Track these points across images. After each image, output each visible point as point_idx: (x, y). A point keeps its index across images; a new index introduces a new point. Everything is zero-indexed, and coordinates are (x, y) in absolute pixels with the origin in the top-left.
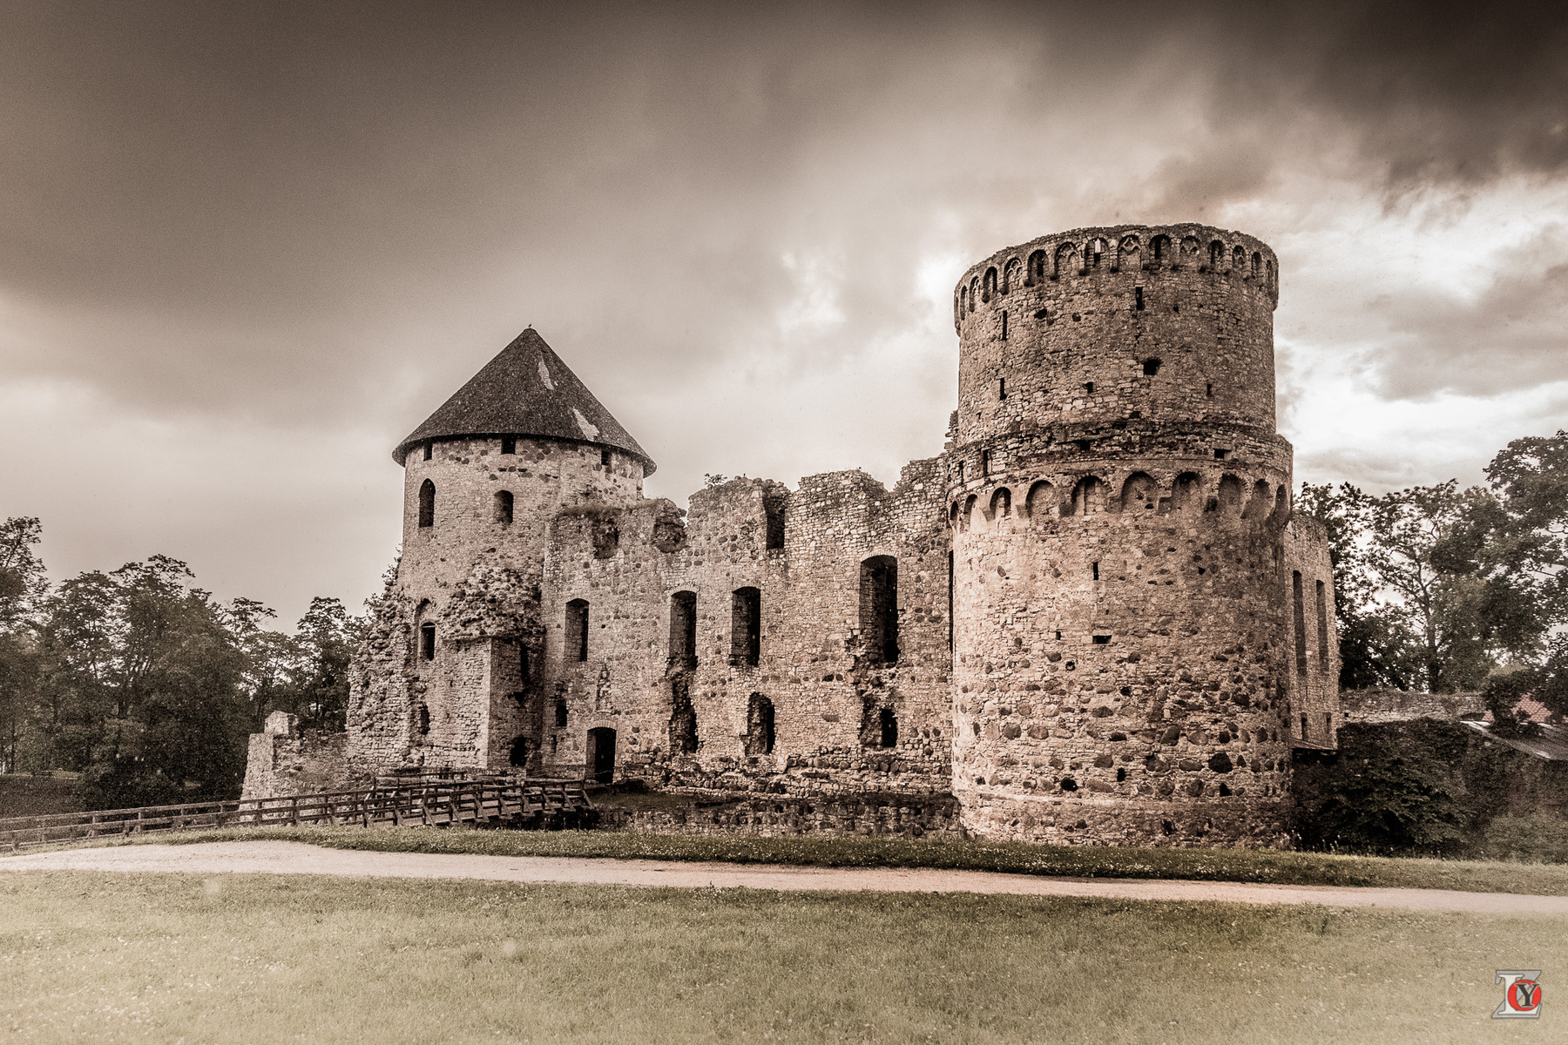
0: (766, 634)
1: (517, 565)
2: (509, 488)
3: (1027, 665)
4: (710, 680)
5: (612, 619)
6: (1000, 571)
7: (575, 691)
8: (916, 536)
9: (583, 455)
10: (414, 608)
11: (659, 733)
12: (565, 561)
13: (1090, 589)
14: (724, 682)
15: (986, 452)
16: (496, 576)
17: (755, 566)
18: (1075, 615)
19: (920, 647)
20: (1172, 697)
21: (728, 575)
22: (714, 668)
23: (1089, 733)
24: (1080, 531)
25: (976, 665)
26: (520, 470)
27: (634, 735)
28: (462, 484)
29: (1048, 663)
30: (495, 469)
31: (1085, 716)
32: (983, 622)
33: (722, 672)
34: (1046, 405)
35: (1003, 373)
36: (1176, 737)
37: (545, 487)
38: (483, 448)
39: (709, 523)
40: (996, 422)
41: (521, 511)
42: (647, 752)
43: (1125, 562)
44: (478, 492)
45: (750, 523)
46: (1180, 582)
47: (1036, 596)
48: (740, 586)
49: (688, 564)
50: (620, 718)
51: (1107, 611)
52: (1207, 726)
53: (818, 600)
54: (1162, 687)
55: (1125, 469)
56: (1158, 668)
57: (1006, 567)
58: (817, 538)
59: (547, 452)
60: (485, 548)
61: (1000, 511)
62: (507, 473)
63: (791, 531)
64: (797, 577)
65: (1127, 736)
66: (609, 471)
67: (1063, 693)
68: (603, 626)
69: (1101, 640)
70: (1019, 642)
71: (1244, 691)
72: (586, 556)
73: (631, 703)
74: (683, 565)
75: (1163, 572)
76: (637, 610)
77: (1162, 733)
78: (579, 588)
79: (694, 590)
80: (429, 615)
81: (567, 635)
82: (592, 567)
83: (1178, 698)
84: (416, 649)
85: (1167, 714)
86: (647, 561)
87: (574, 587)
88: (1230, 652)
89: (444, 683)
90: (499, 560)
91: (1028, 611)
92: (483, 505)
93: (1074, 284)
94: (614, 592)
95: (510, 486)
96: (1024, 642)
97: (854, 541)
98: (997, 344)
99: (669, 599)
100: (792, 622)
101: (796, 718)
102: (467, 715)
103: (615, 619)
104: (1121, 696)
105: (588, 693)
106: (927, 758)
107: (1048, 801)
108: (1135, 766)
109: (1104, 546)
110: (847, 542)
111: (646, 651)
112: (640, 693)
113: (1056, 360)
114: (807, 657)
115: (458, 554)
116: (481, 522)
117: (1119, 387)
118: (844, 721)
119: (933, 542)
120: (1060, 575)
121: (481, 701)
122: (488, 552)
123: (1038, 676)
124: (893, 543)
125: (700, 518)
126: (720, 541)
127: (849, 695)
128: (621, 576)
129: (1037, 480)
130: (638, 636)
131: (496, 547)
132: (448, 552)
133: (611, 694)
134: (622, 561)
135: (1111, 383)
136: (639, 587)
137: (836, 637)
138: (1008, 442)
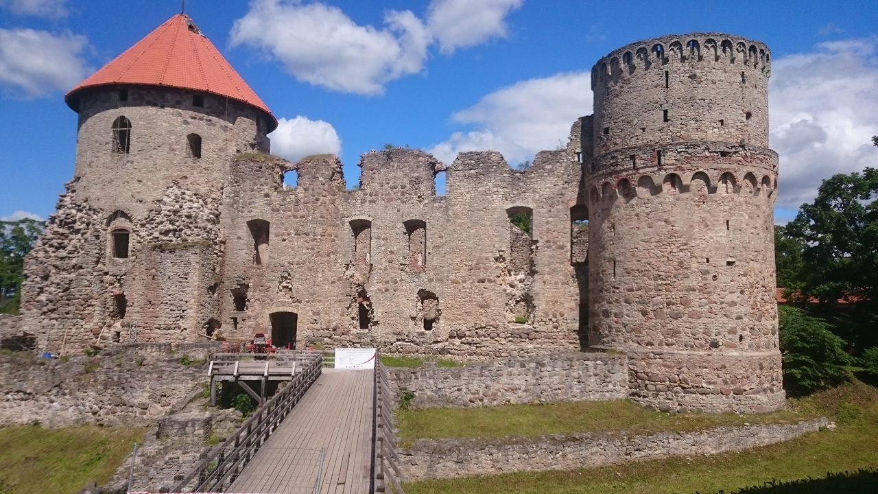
0: (431, 251)
1: (203, 190)
2: (198, 132)
3: (687, 277)
4: (384, 280)
5: (293, 235)
6: (666, 221)
7: (255, 286)
8: (546, 196)
10: (105, 216)
11: (337, 316)
12: (245, 191)
13: (724, 235)
14: (396, 283)
15: (660, 151)
16: (188, 198)
17: (422, 206)
18: (717, 249)
19: (550, 264)
21: (398, 211)
22: (386, 272)
23: (725, 315)
24: (719, 202)
26: (208, 120)
27: (315, 317)
28: (159, 124)
29: (701, 275)
30: (188, 117)
31: (724, 306)
33: (394, 275)
34: (697, 129)
35: (665, 106)
36: (761, 317)
37: (224, 136)
38: (178, 99)
39: (381, 176)
40: (661, 134)
41: (207, 150)
42: (328, 329)
43: (741, 221)
44: (171, 132)
45: (417, 179)
46: (760, 235)
47: (693, 237)
48: (409, 219)
49: (363, 201)
50: (301, 305)
51: (733, 248)
53: (473, 231)
54: (756, 290)
55: (744, 170)
56: (754, 280)
57: (672, 220)
58: (472, 192)
60: (178, 175)
62: (196, 121)
63: (451, 186)
64: (456, 216)
65: (743, 316)
67: (709, 293)
68: (284, 240)
69: (729, 263)
72: (266, 189)
74: (359, 201)
75: (755, 228)
76: (317, 230)
77: (756, 315)
78: (259, 211)
79: (370, 219)
80: (123, 223)
82: (273, 198)
83: (761, 296)
84: (105, 250)
85: (758, 305)
87: (254, 211)
90: (190, 186)
91: (689, 246)
92: (177, 142)
94: (295, 217)
95: (201, 131)
96: (685, 263)
97: (501, 196)
98: (661, 90)
99: (348, 224)
100: (452, 245)
101: (456, 306)
102: (172, 302)
103: (295, 235)
104: (740, 295)
105: (270, 287)
106: (555, 330)
107: (701, 353)
108: (746, 333)
109: (732, 211)
110: (494, 196)
111: (325, 259)
112: (319, 288)
113: (703, 104)
114: (465, 267)
115: (154, 178)
116: (175, 155)
117: (736, 124)
118: (494, 308)
119: (558, 201)
120: (708, 226)
121: (188, 292)
122: (181, 178)
123: (695, 283)
124: (530, 200)
125: (374, 171)
126: (392, 188)
127: (497, 292)
128: (301, 206)
129: (697, 171)
130: (318, 248)
131: (188, 176)
132: (144, 175)
133: (291, 289)
134: (302, 195)
135: (732, 122)
136: (318, 215)
137: (487, 255)
138: (677, 147)
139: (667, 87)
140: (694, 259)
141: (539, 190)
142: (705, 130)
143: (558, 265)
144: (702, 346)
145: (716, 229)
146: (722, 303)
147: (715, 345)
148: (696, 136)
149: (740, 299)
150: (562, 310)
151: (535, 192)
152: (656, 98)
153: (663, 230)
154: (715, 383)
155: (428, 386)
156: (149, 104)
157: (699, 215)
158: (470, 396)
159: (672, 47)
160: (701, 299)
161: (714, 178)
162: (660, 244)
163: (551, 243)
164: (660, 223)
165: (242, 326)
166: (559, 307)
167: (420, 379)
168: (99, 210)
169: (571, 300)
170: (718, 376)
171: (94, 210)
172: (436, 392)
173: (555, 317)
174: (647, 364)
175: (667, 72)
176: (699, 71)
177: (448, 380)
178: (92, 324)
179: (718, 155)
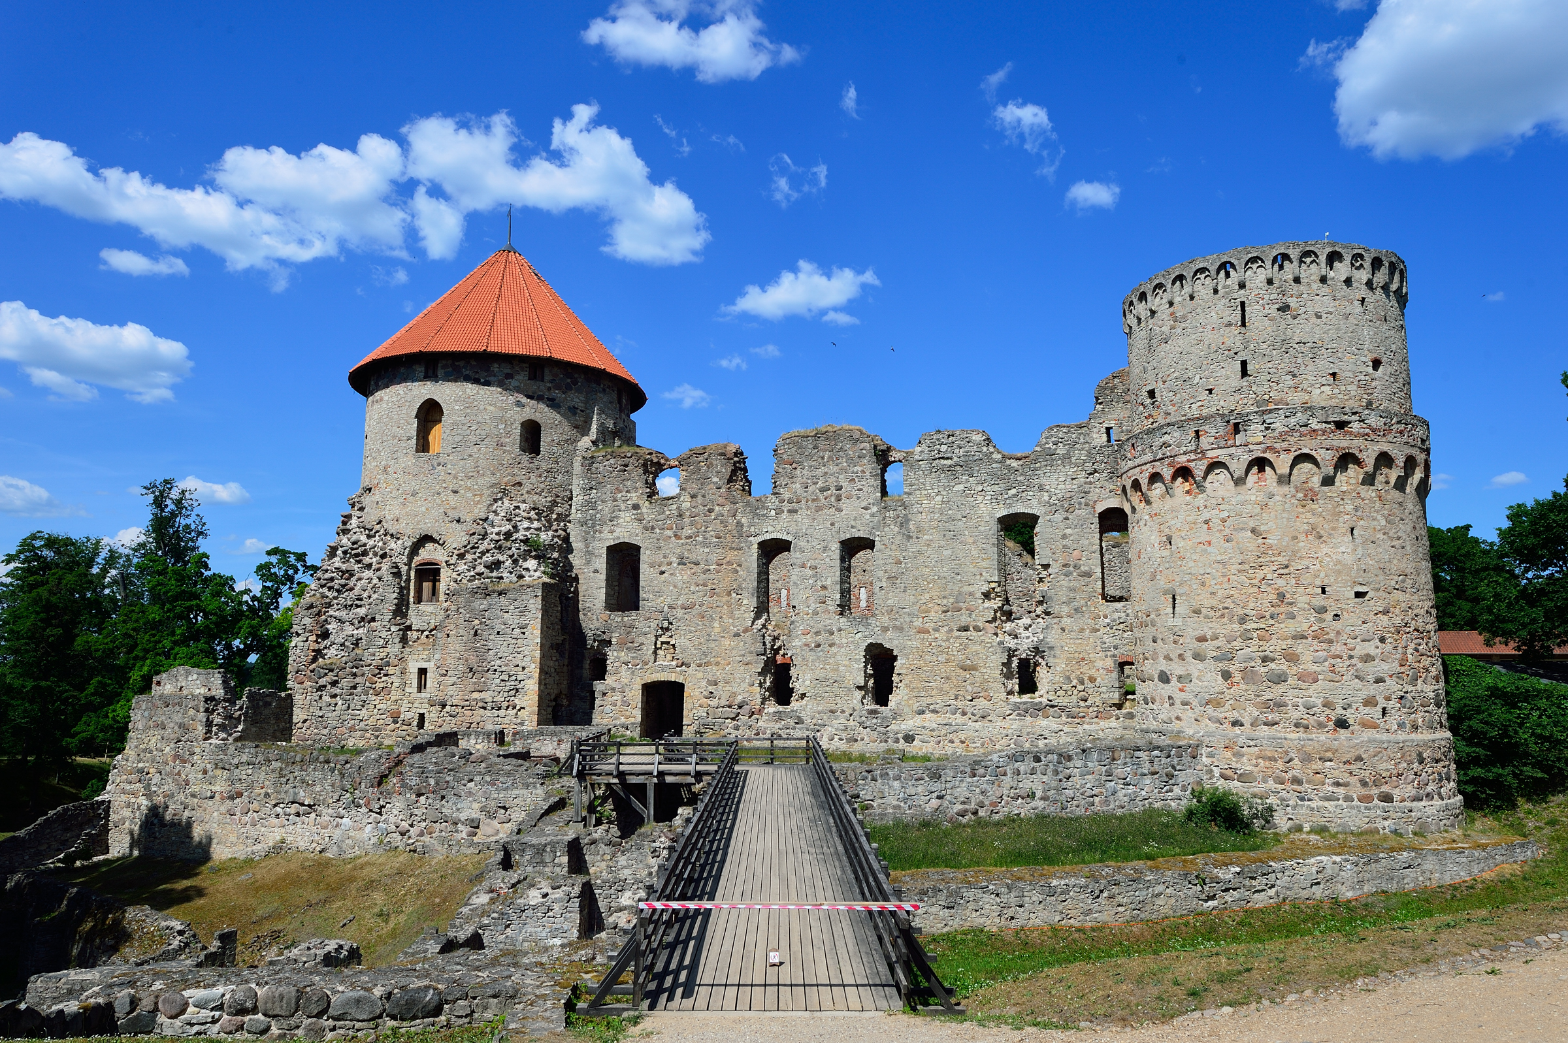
0: (884, 585)
1: (545, 501)
2: (537, 417)
3: (1292, 616)
4: (814, 630)
5: (675, 565)
7: (622, 643)
8: (1060, 496)
10: (407, 544)
11: (745, 686)
12: (603, 501)
13: (1349, 550)
14: (832, 634)
15: (1237, 423)
16: (524, 514)
17: (868, 517)
18: (1337, 573)
19: (1072, 601)
20: (1411, 644)
21: (832, 524)
22: (817, 618)
23: (1356, 676)
24: (1337, 498)
25: (1222, 617)
26: (549, 399)
27: (711, 688)
28: (482, 408)
29: (1314, 614)
30: (522, 396)
31: (1353, 661)
33: (828, 622)
34: (1296, 388)
35: (1243, 355)
37: (573, 420)
38: (509, 371)
39: (805, 472)
41: (548, 443)
42: (730, 707)
43: (1374, 529)
44: (502, 419)
45: (860, 475)
46: (1408, 548)
47: (1299, 555)
48: (848, 536)
49: (779, 512)
50: (689, 670)
51: (1364, 569)
53: (947, 553)
54: (1405, 636)
55: (1376, 449)
56: (1401, 620)
57: (1263, 528)
58: (944, 493)
59: (575, 383)
60: (509, 480)
61: (1252, 478)
62: (534, 401)
63: (912, 485)
64: (920, 530)
65: (1386, 678)
67: (1330, 642)
68: (662, 573)
69: (1359, 595)
72: (634, 497)
73: (704, 654)
74: (773, 512)
75: (1398, 538)
76: (710, 556)
77: (1407, 675)
78: (625, 530)
79: (789, 538)
80: (428, 553)
81: (608, 581)
82: (644, 510)
84: (407, 593)
87: (619, 530)
90: (526, 496)
91: (1291, 568)
92: (507, 434)
94: (677, 537)
95: (538, 415)
96: (1288, 596)
97: (988, 497)
98: (1235, 330)
99: (755, 546)
100: (916, 573)
101: (925, 668)
102: (503, 669)
103: (679, 564)
104: (1379, 644)
105: (643, 644)
106: (1082, 703)
107: (1323, 737)
108: (1393, 704)
109: (1359, 514)
110: (980, 498)
111: (724, 599)
112: (717, 643)
113: (1304, 350)
114: (936, 608)
115: (476, 487)
116: (505, 451)
117: (1358, 379)
118: (985, 671)
119: (1080, 504)
120: (1321, 537)
121: (526, 653)
122: (513, 486)
123: (1305, 626)
124: (1034, 502)
125: (794, 466)
126: (822, 490)
127: (989, 645)
128: (687, 521)
129: (1299, 452)
130: (713, 584)
131: (524, 482)
132: (462, 483)
133: (673, 645)
134: (688, 504)
135: (1350, 374)
136: (712, 533)
137: (971, 589)
138: (1265, 417)
139: (1244, 324)
140: (1301, 589)
141: (1047, 487)
142: (1309, 389)
143: (1083, 602)
144: (1321, 725)
145: (1333, 540)
146: (1351, 657)
147: (1342, 724)
148: (1298, 399)
149: (1379, 650)
150: (1092, 672)
151: (1041, 488)
152: (1228, 343)
153: (1248, 545)
154: (1346, 785)
155: (892, 793)
156: (467, 379)
157: (1306, 521)
158: (958, 807)
159: (1249, 265)
160: (1317, 651)
161: (1328, 463)
162: (1247, 567)
163: (1071, 569)
164: (1242, 534)
165: (602, 703)
166: (1087, 667)
167: (880, 781)
168: (399, 536)
169: (1106, 656)
170: (1351, 773)
171: (392, 535)
172: (905, 800)
173: (1082, 683)
174: (1234, 755)
175: (1243, 304)
176: (1295, 299)
177: (922, 782)
178: (389, 702)
179: (1332, 426)
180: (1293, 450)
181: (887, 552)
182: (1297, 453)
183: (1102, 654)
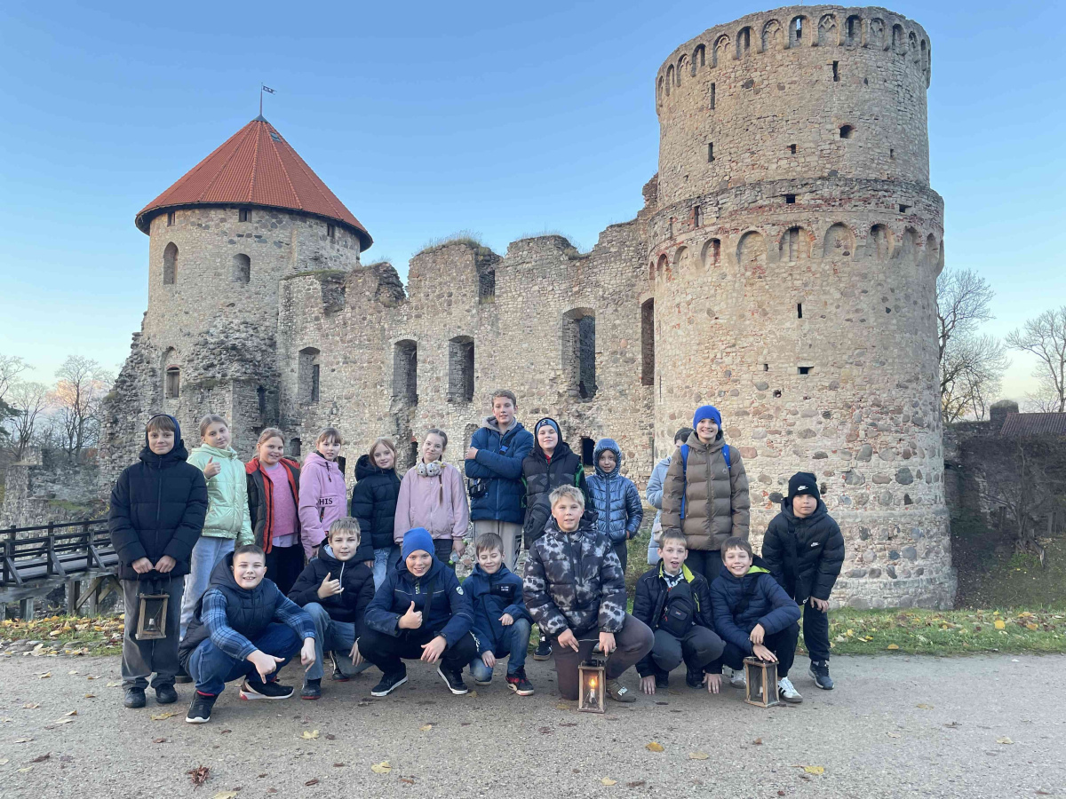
0: (479, 375)
1: (254, 318)
2: (247, 252)
3: (736, 393)
4: (430, 414)
5: (341, 364)
6: (710, 312)
7: (308, 426)
8: (611, 291)
9: (311, 226)
10: (160, 354)
12: (297, 315)
13: (795, 326)
14: (442, 416)
15: (698, 207)
16: (236, 328)
17: (469, 318)
18: (782, 349)
19: (617, 385)
20: (865, 420)
21: (445, 326)
22: (433, 404)
23: (795, 452)
24: (785, 275)
25: (685, 395)
26: (256, 237)
28: (203, 247)
29: (756, 391)
30: (234, 234)
31: (791, 437)
32: (692, 357)
33: (441, 407)
34: (753, 165)
35: (710, 139)
36: (870, 455)
37: (278, 252)
38: (223, 216)
39: (427, 282)
40: (704, 182)
41: (257, 272)
43: (826, 303)
44: (218, 255)
45: (464, 282)
46: (872, 321)
47: (745, 333)
48: (455, 335)
49: (409, 317)
50: (350, 447)
51: (811, 345)
52: (894, 444)
53: (525, 346)
54: (858, 411)
55: (827, 220)
56: (854, 395)
57: (716, 309)
58: (524, 294)
59: (280, 222)
60: (224, 303)
61: (710, 260)
62: (244, 239)
63: (501, 288)
64: (506, 327)
65: (828, 454)
66: (333, 242)
67: (770, 417)
68: (333, 370)
69: (804, 371)
70: (728, 374)
71: (920, 414)
72: (317, 311)
73: (359, 435)
74: (405, 318)
75: (857, 311)
76: (364, 356)
77: (858, 451)
78: (310, 338)
79: (415, 339)
80: (174, 360)
81: (300, 377)
82: (322, 321)
83: (871, 421)
84: (162, 390)
85: (862, 434)
86: (372, 315)
87: (306, 337)
88: (909, 381)
89: (188, 420)
90: (238, 314)
91: (737, 347)
92: (223, 267)
93: (779, 57)
94: (343, 342)
95: (248, 250)
96: (734, 374)
97: (557, 295)
98: (706, 113)
99: (393, 346)
100: (502, 365)
103: (344, 363)
104: (823, 420)
109: (807, 288)
110: (551, 297)
111: (372, 390)
112: (366, 426)
113: (763, 125)
115: (200, 309)
116: (221, 280)
117: (819, 148)
119: (627, 296)
120: (767, 314)
122: (228, 306)
123: (748, 403)
124: (591, 298)
125: (420, 278)
126: (439, 297)
128: (348, 328)
129: (746, 230)
130: (365, 378)
131: (236, 303)
132: (191, 306)
134: (350, 314)
135: (812, 145)
136: (365, 337)
137: (541, 376)
138: (719, 198)
139: (713, 107)
140: (745, 368)
141: (602, 283)
142: (766, 165)
143: (626, 386)
145: (779, 317)
148: (756, 175)
149: (822, 426)
150: (632, 449)
151: (597, 285)
152: (700, 128)
153: (704, 326)
156: (193, 225)
159: (719, 45)
160: (758, 426)
161: (773, 239)
162: (703, 347)
163: (618, 356)
164: (702, 316)
166: (627, 444)
168: (157, 348)
169: (643, 434)
171: (153, 348)
175: (713, 85)
176: (759, 73)
179: (781, 200)
180: (741, 228)
181: (483, 348)
182: (744, 232)
183: (639, 432)
